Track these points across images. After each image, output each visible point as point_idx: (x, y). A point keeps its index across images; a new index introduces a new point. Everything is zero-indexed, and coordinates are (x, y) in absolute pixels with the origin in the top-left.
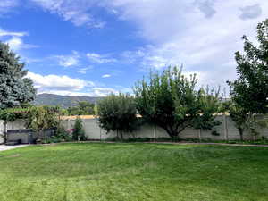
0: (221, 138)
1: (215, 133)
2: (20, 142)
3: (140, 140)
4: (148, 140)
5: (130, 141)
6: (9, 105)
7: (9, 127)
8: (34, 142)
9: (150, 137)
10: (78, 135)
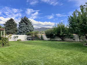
0: (76, 41)
1: (74, 40)
2: (30, 40)
3: (55, 41)
4: (57, 41)
5: (53, 41)
6: (28, 32)
7: (28, 36)
8: (32, 40)
9: (58, 40)
10: (42, 39)
